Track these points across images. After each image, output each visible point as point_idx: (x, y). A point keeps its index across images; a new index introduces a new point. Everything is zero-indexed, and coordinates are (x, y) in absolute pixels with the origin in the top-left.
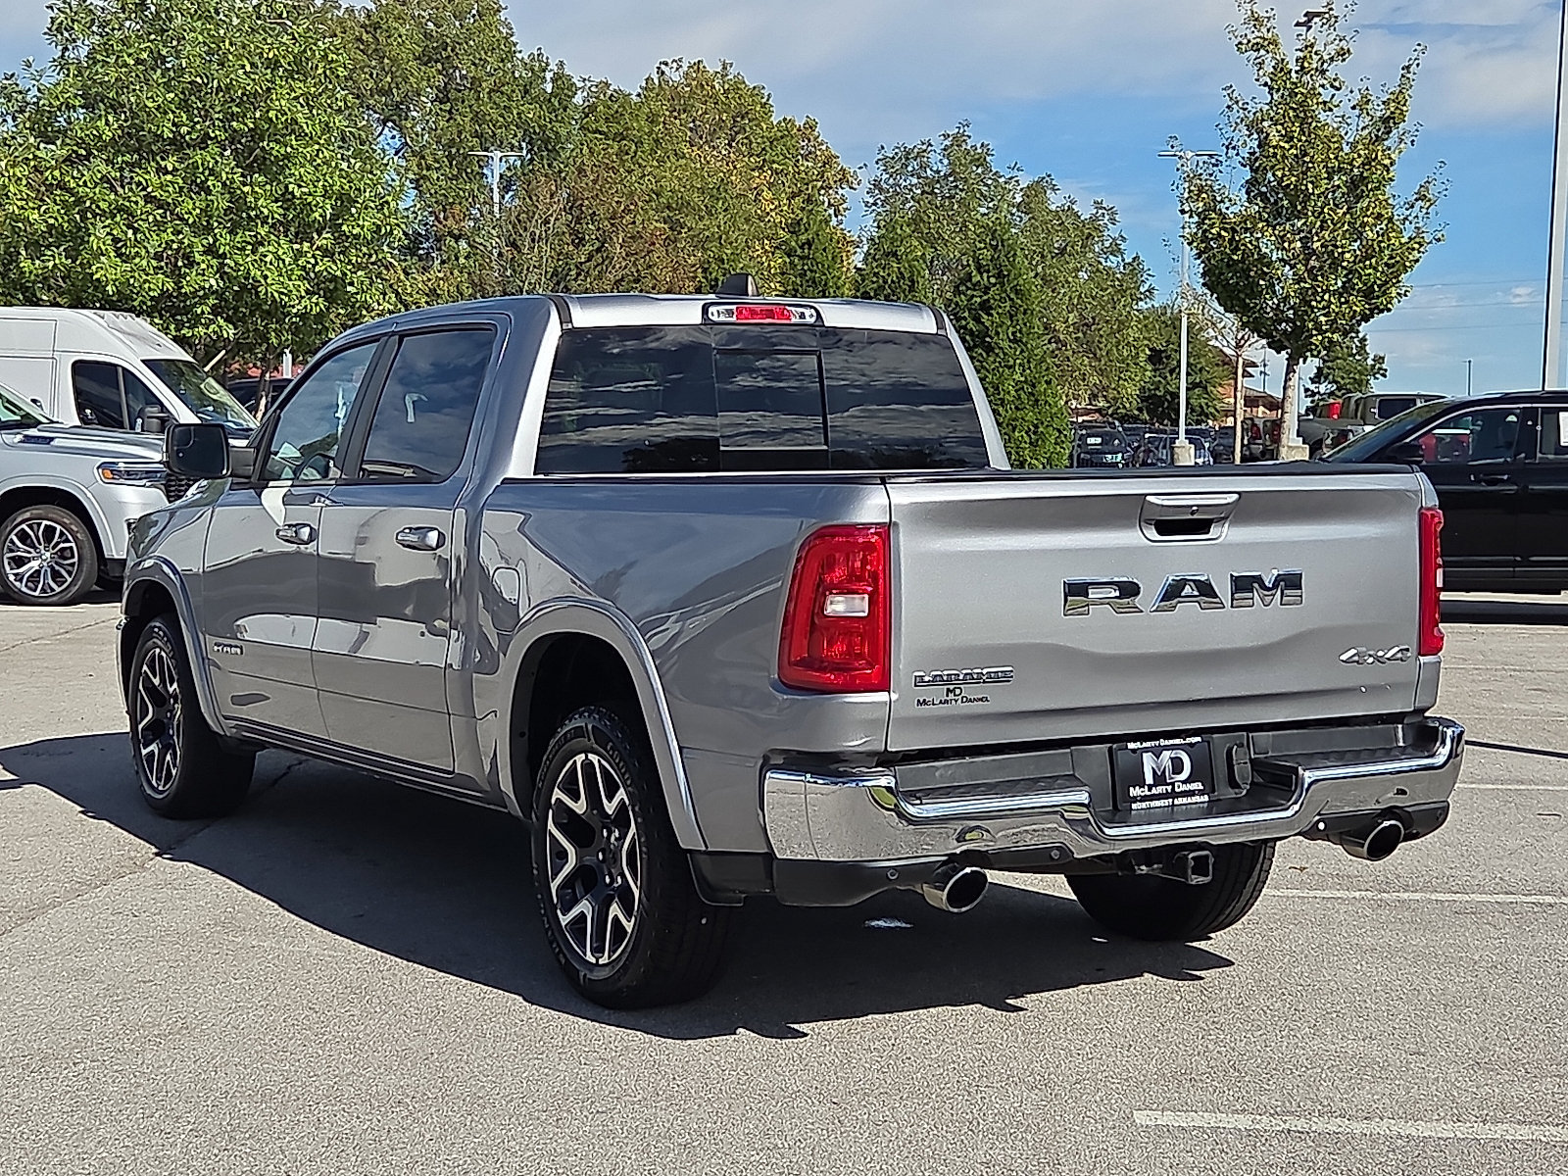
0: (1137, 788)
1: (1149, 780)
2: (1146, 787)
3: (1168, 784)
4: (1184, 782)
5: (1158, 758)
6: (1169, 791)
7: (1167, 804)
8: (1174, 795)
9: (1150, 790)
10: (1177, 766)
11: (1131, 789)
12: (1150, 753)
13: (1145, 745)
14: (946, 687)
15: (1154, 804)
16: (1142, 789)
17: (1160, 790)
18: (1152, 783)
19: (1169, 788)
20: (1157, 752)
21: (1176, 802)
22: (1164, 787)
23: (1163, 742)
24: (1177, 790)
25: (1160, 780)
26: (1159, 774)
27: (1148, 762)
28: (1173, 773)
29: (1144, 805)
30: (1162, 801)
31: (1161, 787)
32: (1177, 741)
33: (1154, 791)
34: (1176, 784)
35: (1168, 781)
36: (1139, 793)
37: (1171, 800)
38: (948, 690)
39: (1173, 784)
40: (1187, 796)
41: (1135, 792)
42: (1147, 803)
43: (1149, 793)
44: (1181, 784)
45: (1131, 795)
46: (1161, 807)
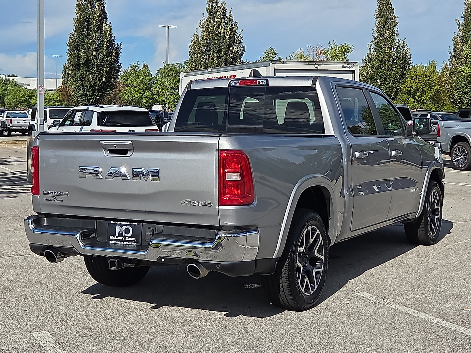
0: (113, 236)
1: (117, 234)
2: (116, 237)
3: (124, 237)
4: (129, 237)
5: (121, 228)
6: (123, 239)
7: (121, 243)
8: (125, 241)
9: (117, 238)
10: (128, 231)
11: (111, 236)
12: (119, 226)
13: (117, 223)
14: (51, 196)
15: (117, 242)
16: (114, 237)
17: (120, 238)
18: (118, 235)
19: (124, 238)
20: (121, 226)
21: (124, 243)
22: (122, 238)
23: (123, 223)
24: (126, 239)
25: (121, 235)
26: (121, 233)
27: (118, 228)
28: (126, 234)
29: (113, 242)
30: (120, 242)
31: (121, 238)
32: (129, 223)
33: (118, 238)
34: (126, 237)
35: (123, 236)
36: (113, 238)
37: (123, 242)
38: (52, 197)
39: (125, 237)
40: (129, 242)
41: (112, 237)
42: (115, 242)
43: (116, 239)
44: (128, 238)
45: (110, 238)
46: (119, 244)
